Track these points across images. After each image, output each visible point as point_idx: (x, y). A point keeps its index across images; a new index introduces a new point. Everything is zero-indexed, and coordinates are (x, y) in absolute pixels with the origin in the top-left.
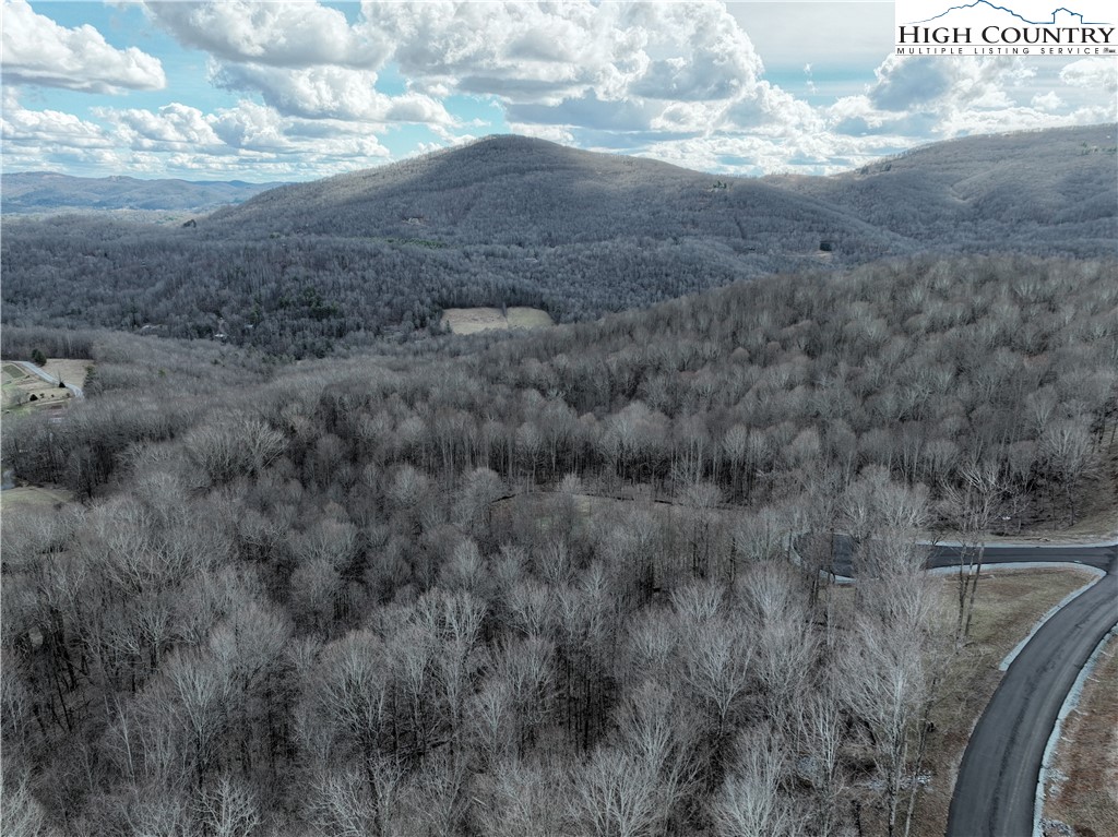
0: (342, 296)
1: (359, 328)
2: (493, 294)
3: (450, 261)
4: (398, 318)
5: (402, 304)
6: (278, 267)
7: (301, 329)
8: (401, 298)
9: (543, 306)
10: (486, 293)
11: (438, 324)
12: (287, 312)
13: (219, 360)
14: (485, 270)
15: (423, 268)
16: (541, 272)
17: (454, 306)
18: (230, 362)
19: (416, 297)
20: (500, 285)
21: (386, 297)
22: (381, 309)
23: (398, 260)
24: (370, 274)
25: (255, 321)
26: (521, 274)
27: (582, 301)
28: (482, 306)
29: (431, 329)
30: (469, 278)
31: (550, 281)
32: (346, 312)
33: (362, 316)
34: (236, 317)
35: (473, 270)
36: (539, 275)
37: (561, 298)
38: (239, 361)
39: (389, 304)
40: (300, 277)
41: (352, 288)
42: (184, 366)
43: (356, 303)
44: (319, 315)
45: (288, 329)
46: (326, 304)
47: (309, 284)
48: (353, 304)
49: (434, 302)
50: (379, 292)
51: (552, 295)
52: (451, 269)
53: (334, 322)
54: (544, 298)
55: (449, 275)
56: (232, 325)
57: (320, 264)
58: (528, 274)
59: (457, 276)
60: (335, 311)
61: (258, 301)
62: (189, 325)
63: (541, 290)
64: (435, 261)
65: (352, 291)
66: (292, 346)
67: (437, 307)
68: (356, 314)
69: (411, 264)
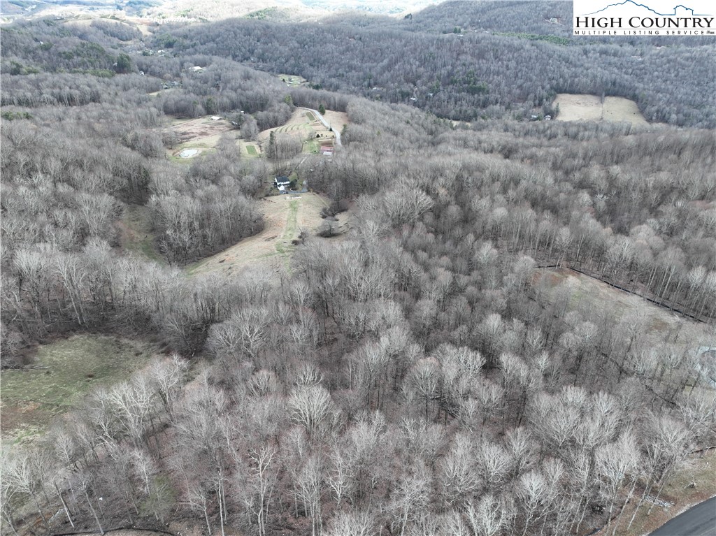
0: (491, 79)
1: (497, 102)
2: (597, 85)
3: (571, 57)
4: (523, 98)
5: (529, 88)
6: (455, 55)
7: (460, 99)
8: (529, 83)
9: (634, 98)
10: (593, 83)
11: (550, 105)
12: (454, 87)
13: (410, 121)
14: (596, 66)
15: (551, 61)
16: (641, 70)
17: (565, 92)
18: (416, 123)
19: (539, 83)
20: (604, 79)
21: (519, 82)
22: (515, 90)
23: (533, 55)
24: (512, 64)
25: (435, 92)
26: (624, 70)
27: (668, 96)
28: (587, 94)
29: (545, 108)
30: (582, 72)
31: (647, 77)
32: (491, 91)
33: (500, 94)
34: (424, 88)
35: (586, 65)
36: (638, 72)
37: (651, 92)
38: (421, 122)
39: (520, 87)
40: (467, 63)
41: (498, 74)
42: (391, 126)
43: (498, 85)
44: (474, 91)
45: (453, 99)
46: (479, 84)
47: (471, 69)
48: (496, 85)
49: (551, 88)
50: (515, 78)
51: (645, 89)
52: (571, 63)
53: (482, 97)
54: (637, 92)
55: (568, 68)
56: (421, 93)
57: (481, 55)
58: (630, 71)
59: (573, 69)
60: (484, 89)
61: (439, 78)
62: (398, 90)
63: (636, 85)
64: (560, 56)
65: (498, 75)
66: (453, 111)
67: (553, 92)
68: (497, 92)
69: (542, 58)
